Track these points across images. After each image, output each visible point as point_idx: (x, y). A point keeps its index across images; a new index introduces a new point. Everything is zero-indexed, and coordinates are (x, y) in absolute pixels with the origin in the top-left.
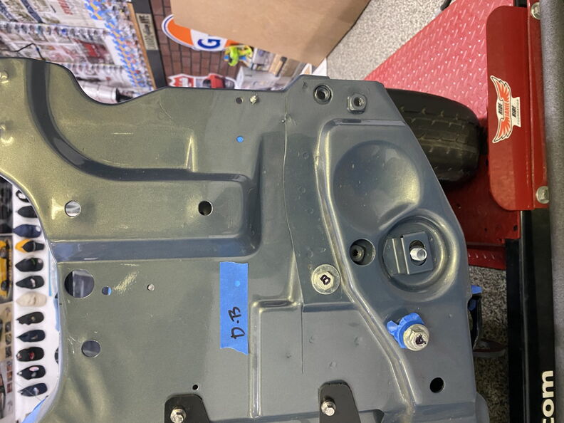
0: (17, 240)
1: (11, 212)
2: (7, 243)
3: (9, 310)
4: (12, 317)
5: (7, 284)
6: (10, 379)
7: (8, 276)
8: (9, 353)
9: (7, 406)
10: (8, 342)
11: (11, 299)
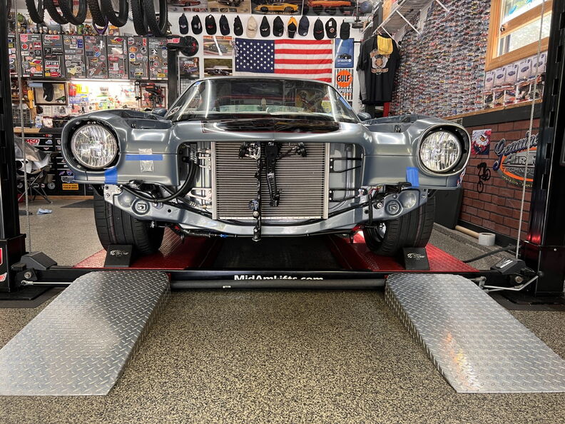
0: (298, 18)
1: (319, 15)
2: (296, 11)
3: (246, 11)
4: (239, 13)
5: (265, 11)
6: (194, 10)
7: (271, 11)
8: (213, 10)
9: (174, 8)
10: (222, 10)
11: (253, 13)
